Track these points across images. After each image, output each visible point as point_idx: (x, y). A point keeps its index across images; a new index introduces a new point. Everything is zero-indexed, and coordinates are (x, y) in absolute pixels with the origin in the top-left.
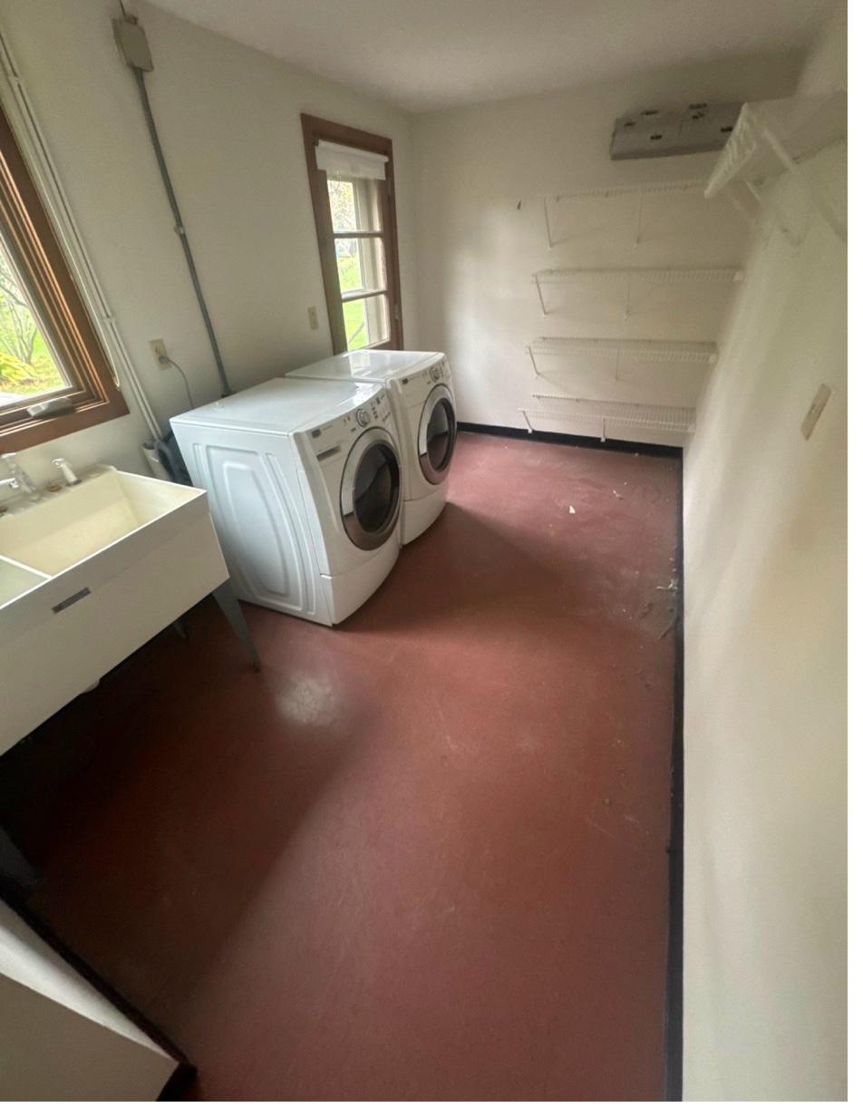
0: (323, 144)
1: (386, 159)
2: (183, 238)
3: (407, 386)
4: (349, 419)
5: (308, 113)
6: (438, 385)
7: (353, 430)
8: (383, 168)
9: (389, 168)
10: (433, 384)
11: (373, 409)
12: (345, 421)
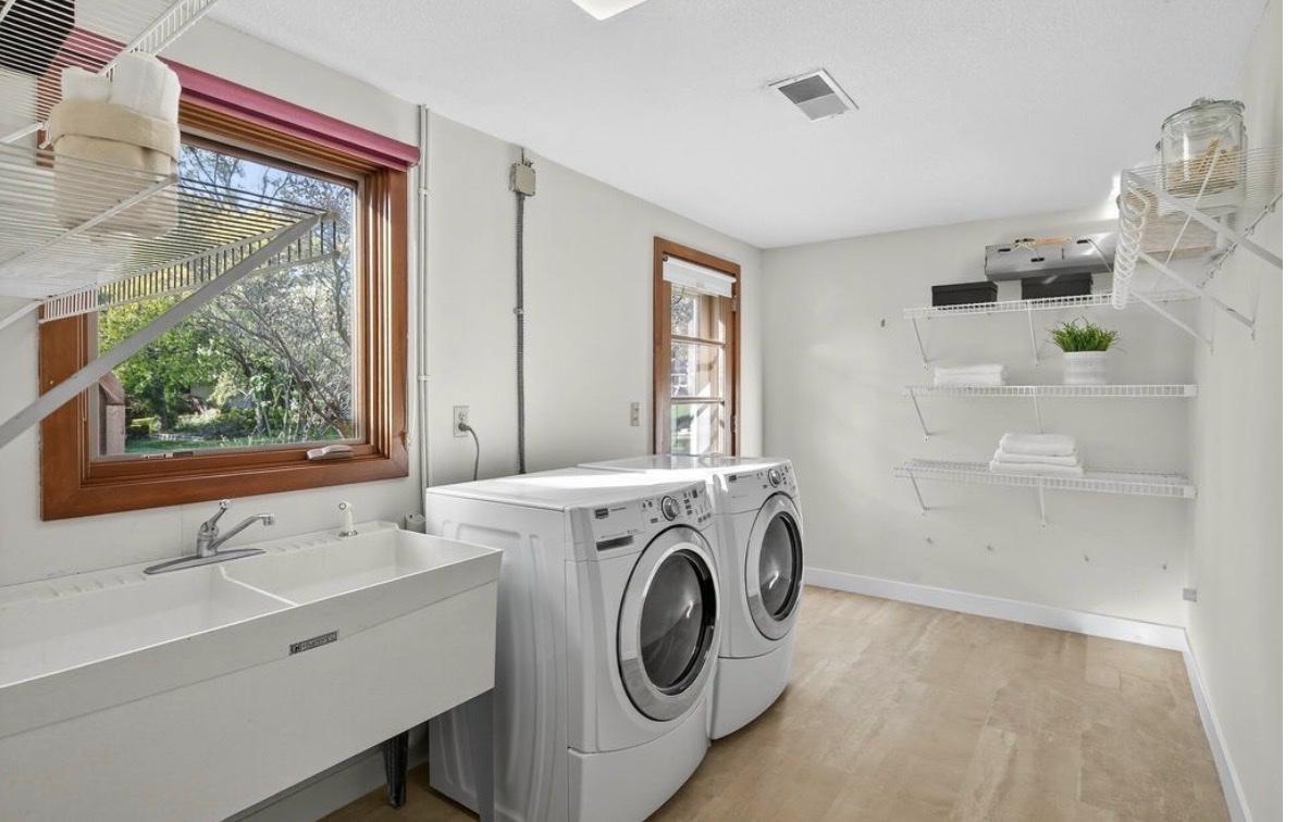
0: (671, 261)
1: (734, 280)
2: (520, 318)
3: (734, 484)
4: (650, 504)
5: (661, 237)
6: (775, 494)
7: (654, 521)
8: (730, 287)
9: (735, 289)
10: (771, 490)
11: (687, 501)
12: (644, 506)
